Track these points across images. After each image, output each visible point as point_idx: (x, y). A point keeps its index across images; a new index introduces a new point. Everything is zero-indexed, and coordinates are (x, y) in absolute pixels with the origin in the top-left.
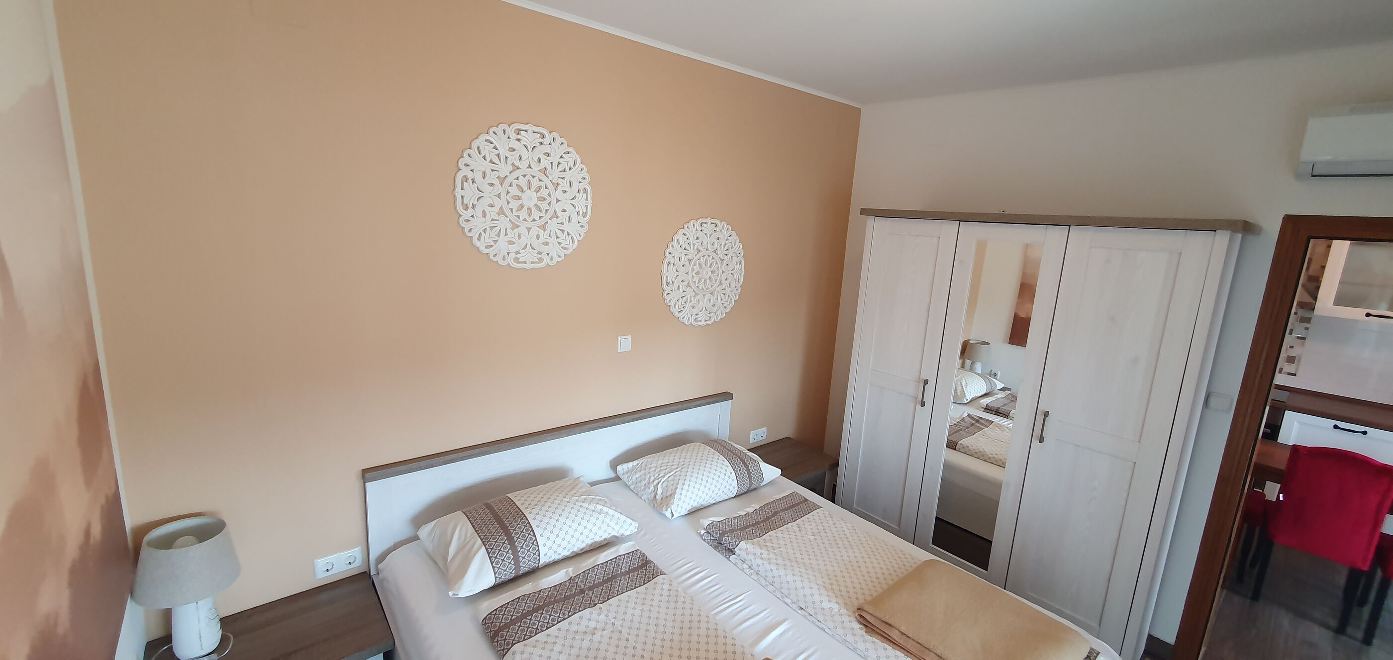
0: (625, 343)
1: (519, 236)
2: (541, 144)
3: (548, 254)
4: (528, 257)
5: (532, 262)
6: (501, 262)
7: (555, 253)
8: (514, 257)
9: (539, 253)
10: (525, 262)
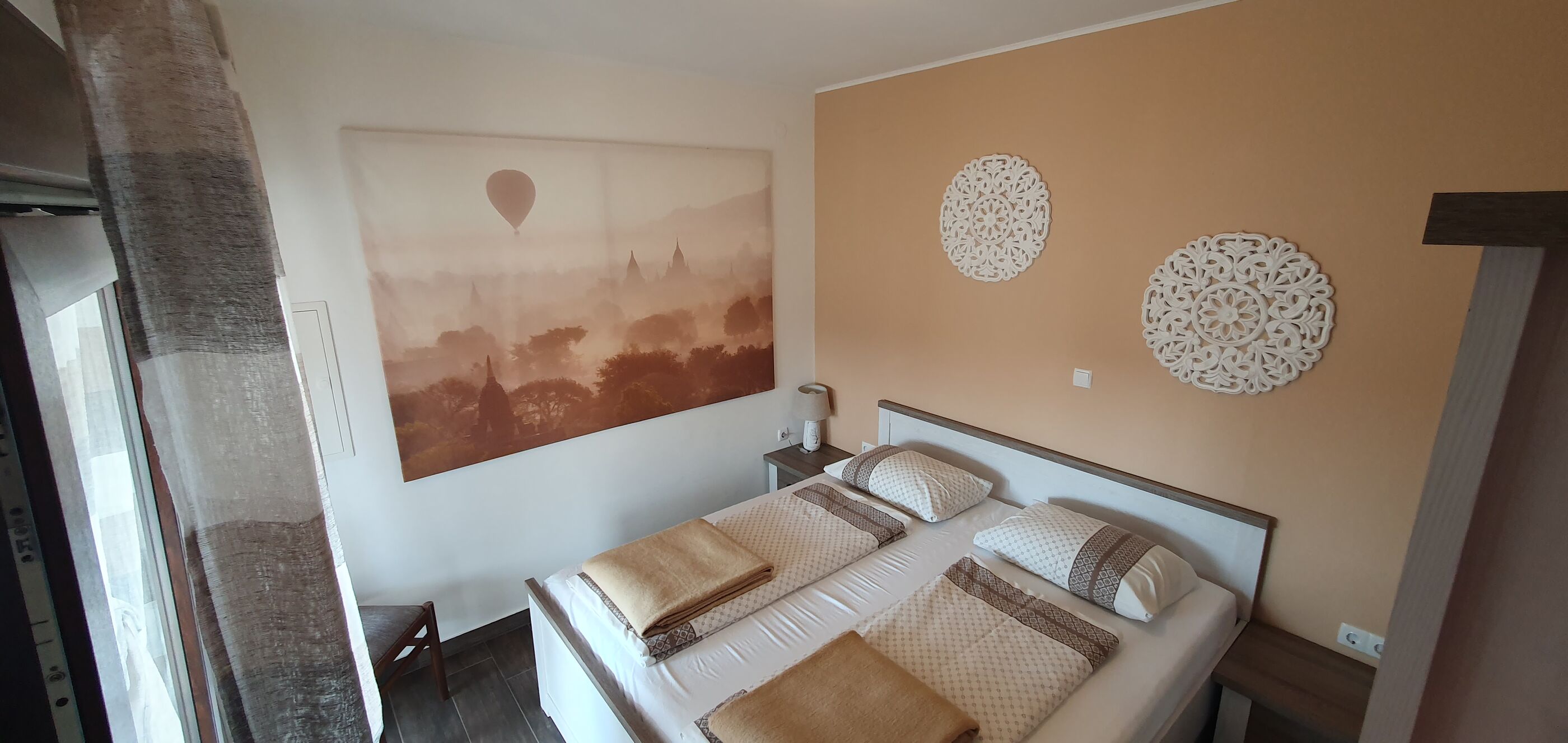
0: (1081, 378)
1: (981, 253)
2: (1004, 169)
3: (1003, 270)
4: (987, 271)
5: (989, 276)
6: (966, 274)
7: (1008, 270)
8: (975, 270)
9: (996, 268)
10: (983, 276)
